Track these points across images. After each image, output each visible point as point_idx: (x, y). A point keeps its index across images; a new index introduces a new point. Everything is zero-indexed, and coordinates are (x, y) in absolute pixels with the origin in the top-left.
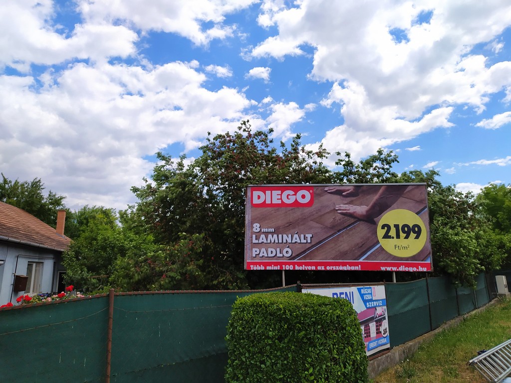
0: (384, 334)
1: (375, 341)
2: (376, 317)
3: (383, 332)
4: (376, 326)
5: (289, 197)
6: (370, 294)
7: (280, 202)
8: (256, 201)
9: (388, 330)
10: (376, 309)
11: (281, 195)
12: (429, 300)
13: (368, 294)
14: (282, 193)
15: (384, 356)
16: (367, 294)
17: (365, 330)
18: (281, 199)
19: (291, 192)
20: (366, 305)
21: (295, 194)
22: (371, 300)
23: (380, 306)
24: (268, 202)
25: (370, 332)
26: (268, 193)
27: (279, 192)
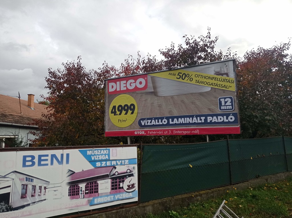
0: (127, 189)
1: (107, 196)
2: (114, 174)
3: (125, 188)
4: (112, 183)
5: (132, 84)
6: (105, 155)
7: (125, 89)
8: (111, 90)
9: (136, 186)
10: (115, 168)
11: (126, 84)
12: (229, 159)
13: (102, 155)
14: (127, 82)
15: (124, 209)
16: (98, 155)
17: (86, 187)
18: (126, 86)
19: (133, 81)
20: (94, 165)
21: (135, 82)
22: (106, 160)
23: (124, 165)
24: (118, 90)
25: (97, 189)
26: (118, 83)
27: (125, 82)
